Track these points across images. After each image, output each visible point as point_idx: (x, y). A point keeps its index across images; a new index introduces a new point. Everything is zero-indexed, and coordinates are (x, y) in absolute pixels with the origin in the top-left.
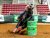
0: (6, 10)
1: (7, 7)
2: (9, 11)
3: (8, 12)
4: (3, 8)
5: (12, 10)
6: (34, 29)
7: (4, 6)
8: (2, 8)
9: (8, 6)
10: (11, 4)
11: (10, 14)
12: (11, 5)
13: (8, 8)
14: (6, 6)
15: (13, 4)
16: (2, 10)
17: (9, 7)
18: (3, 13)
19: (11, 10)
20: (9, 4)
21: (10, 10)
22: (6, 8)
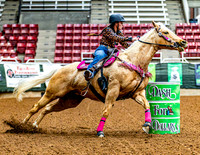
0: (68, 45)
1: (71, 35)
2: (79, 48)
3: (75, 55)
4: (60, 38)
5: (92, 44)
6: (170, 111)
7: (60, 32)
8: (54, 39)
9: (75, 31)
10: (86, 25)
11: (83, 58)
12: (85, 28)
13: (75, 38)
14: (69, 32)
15: (93, 23)
16: (54, 47)
17: (80, 34)
18: (58, 59)
19: (86, 45)
20: (78, 25)
21: (83, 45)
22: (68, 38)
